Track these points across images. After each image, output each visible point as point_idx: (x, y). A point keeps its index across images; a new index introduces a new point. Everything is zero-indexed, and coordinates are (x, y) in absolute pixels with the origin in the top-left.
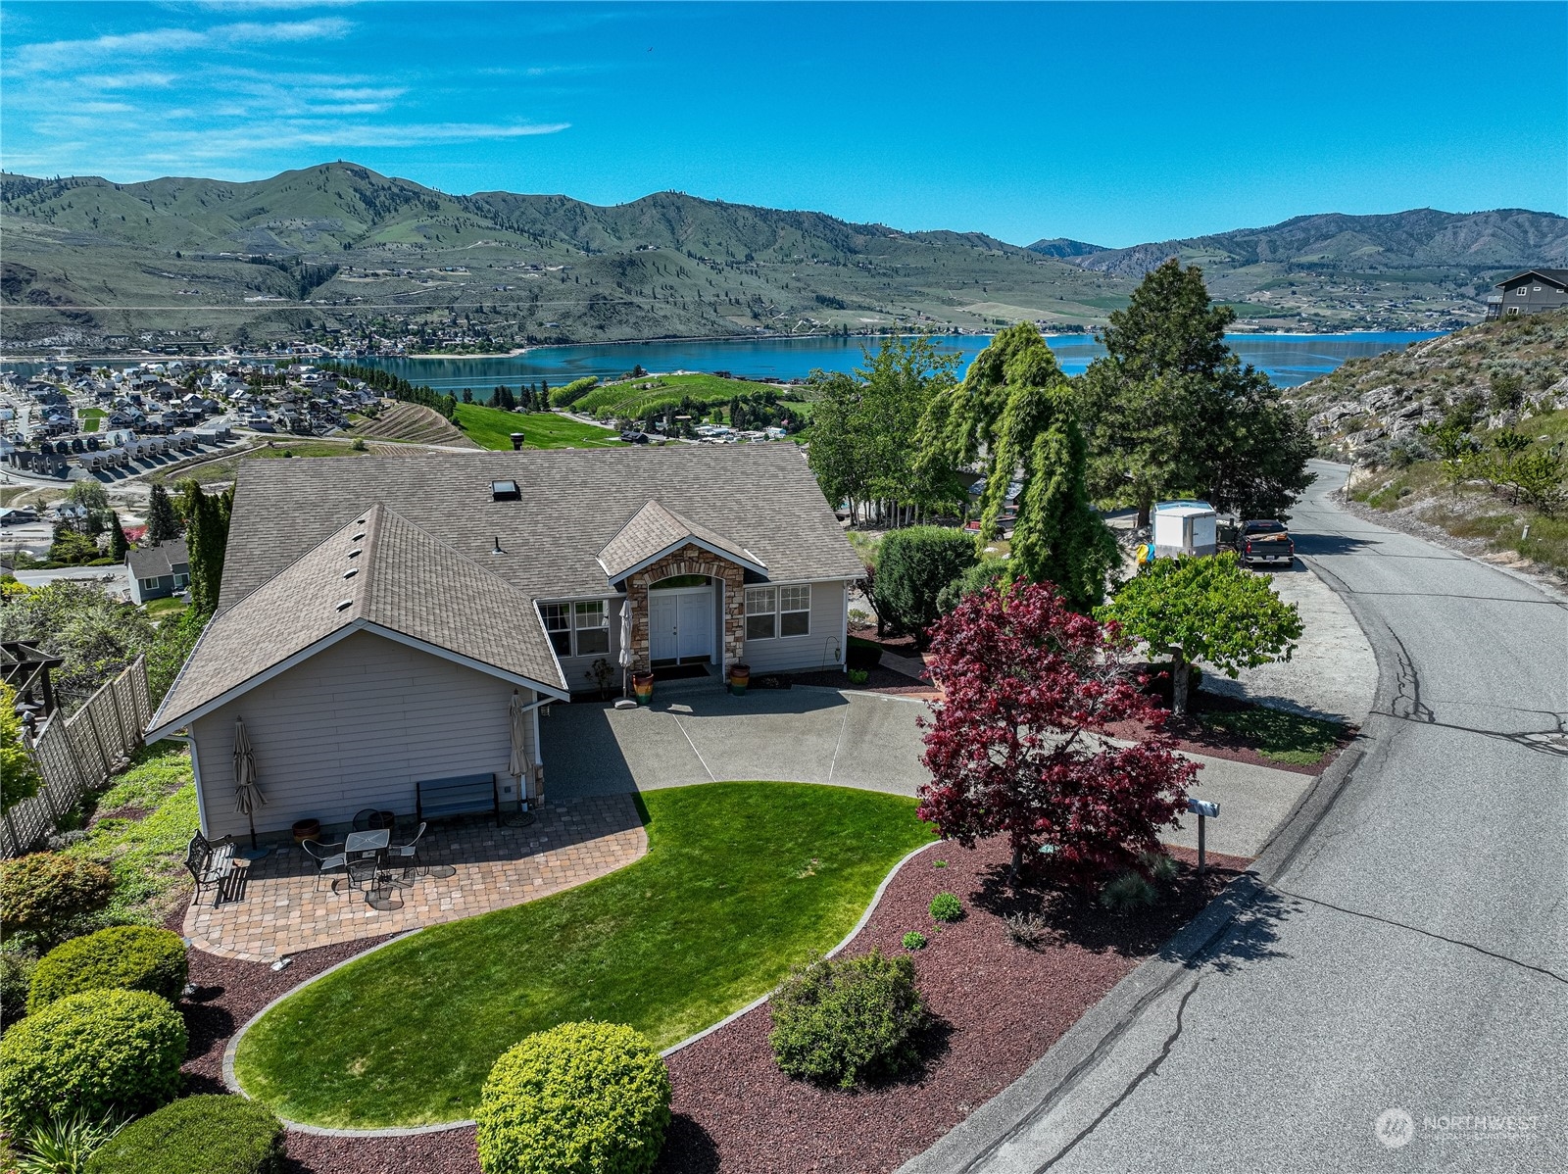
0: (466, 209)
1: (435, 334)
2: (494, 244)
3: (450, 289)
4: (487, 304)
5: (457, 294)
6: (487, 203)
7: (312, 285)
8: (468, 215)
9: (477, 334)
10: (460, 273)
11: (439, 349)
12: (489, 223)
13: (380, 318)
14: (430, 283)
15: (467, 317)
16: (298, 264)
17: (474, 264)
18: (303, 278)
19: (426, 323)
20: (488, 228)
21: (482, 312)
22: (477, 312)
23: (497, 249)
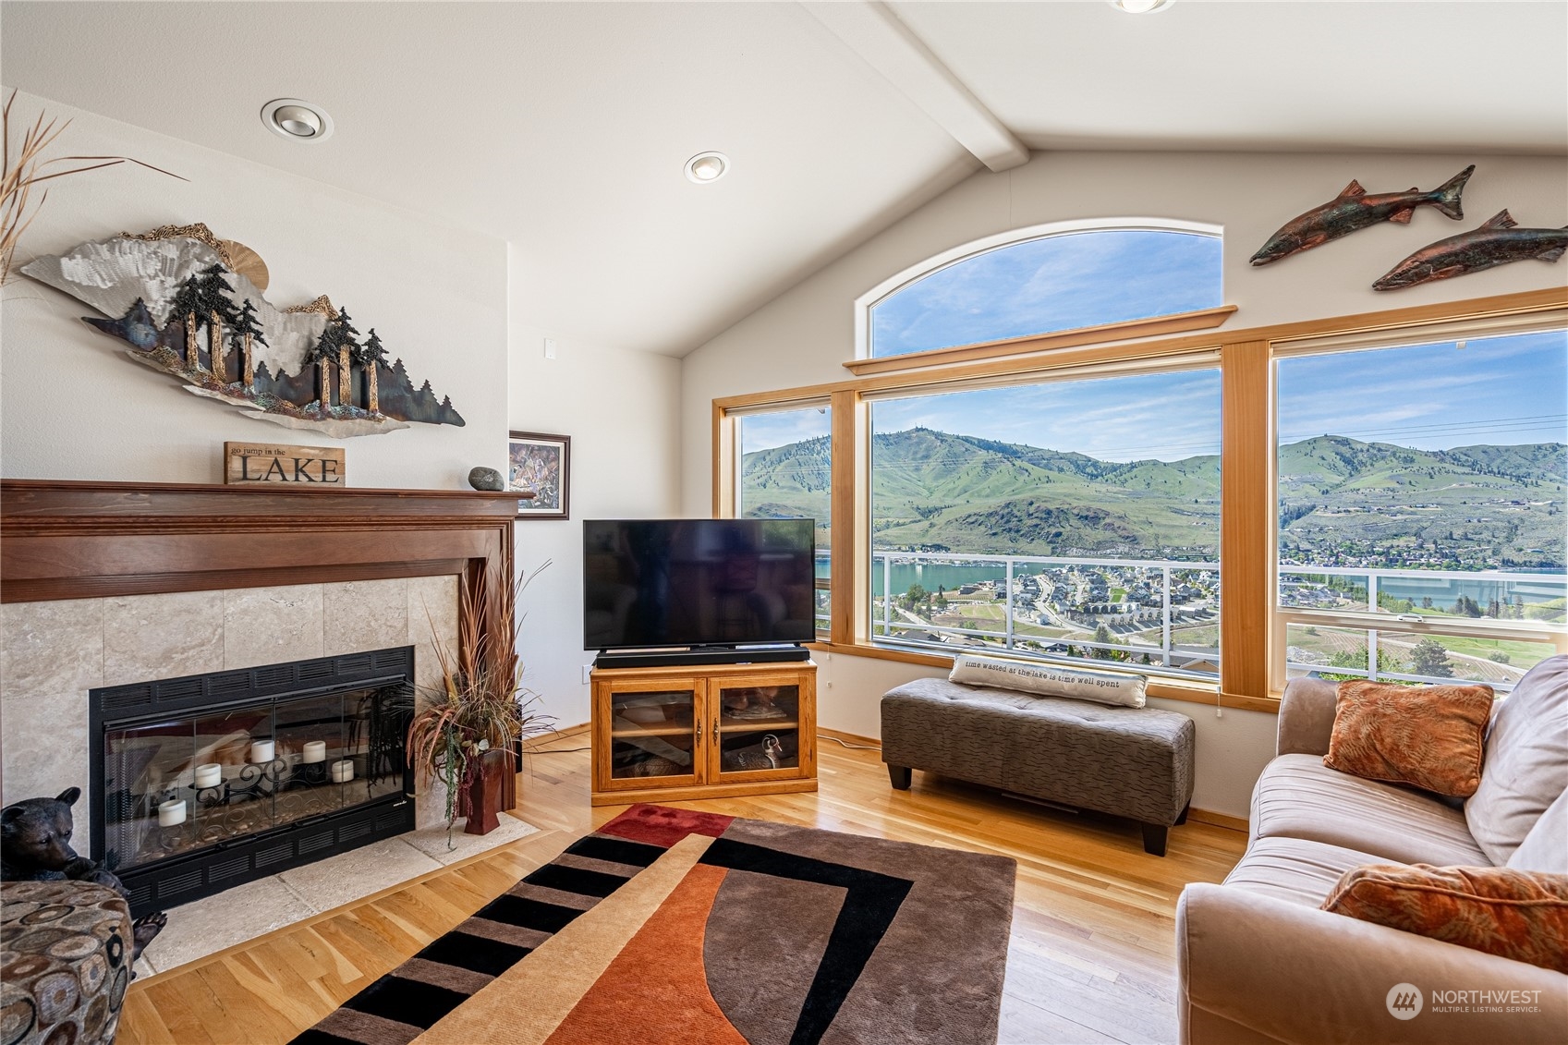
0: (1442, 460)
1: (1400, 555)
2: (1470, 486)
3: (1418, 521)
4: (1457, 533)
5: (1425, 525)
6: (1465, 455)
7: (1291, 518)
8: (1444, 465)
9: (1445, 556)
10: (1432, 508)
11: (1404, 565)
12: (1467, 470)
13: (1348, 543)
14: (1399, 517)
15: (1435, 543)
16: (1282, 505)
17: (1447, 501)
18: (1286, 514)
19: (1392, 547)
20: (1464, 473)
21: (1452, 539)
22: (1446, 538)
23: (1473, 490)
